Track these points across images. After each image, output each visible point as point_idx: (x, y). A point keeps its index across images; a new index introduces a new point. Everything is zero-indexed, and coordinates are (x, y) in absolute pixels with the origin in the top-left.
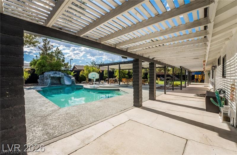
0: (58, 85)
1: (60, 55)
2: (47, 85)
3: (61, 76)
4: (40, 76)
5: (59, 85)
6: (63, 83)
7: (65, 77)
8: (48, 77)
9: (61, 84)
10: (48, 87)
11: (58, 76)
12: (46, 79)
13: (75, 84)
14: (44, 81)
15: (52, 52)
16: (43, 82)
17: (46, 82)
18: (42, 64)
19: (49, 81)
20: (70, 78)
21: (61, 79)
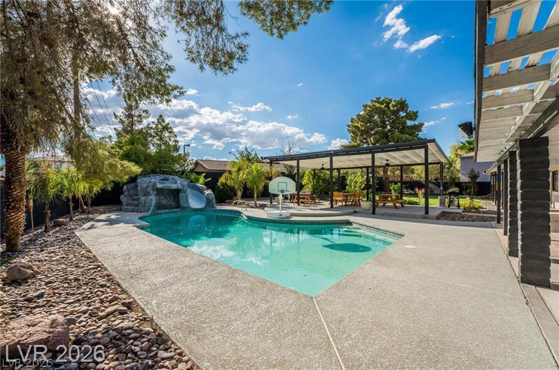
0: (172, 210)
1: (167, 134)
2: (148, 210)
3: (180, 187)
4: (125, 187)
5: (175, 210)
6: (185, 205)
7: (188, 189)
8: (150, 190)
9: (178, 206)
10: (151, 215)
11: (174, 186)
12: (145, 195)
13: (214, 207)
14: (138, 200)
15: (148, 127)
16: (135, 202)
17: (145, 202)
18: (134, 156)
19: (153, 199)
20: (201, 191)
21: (181, 194)
